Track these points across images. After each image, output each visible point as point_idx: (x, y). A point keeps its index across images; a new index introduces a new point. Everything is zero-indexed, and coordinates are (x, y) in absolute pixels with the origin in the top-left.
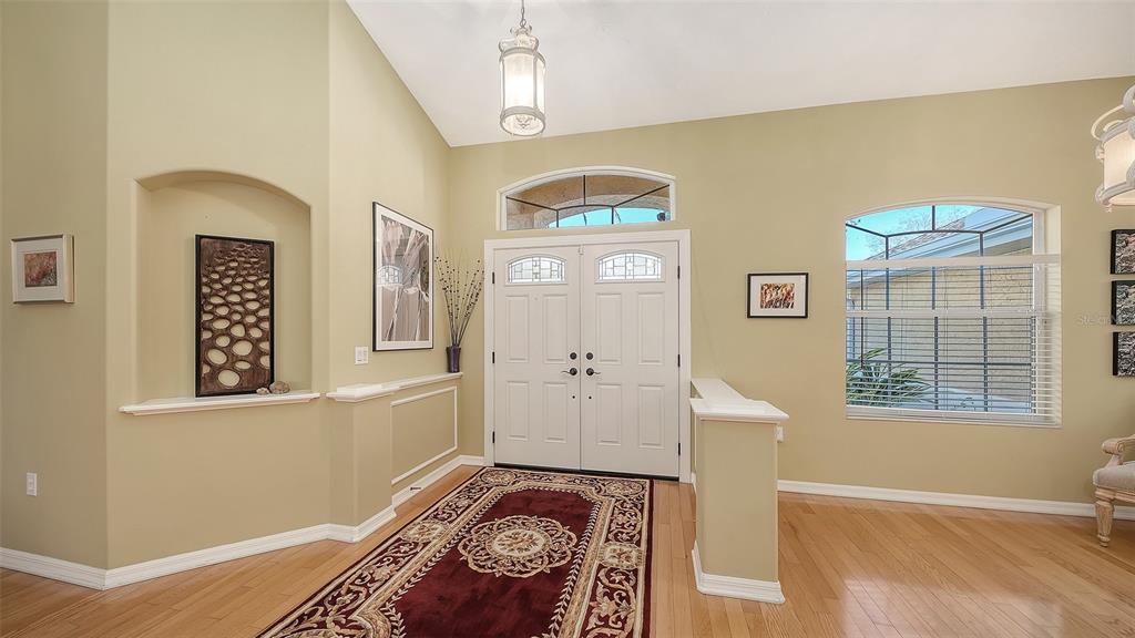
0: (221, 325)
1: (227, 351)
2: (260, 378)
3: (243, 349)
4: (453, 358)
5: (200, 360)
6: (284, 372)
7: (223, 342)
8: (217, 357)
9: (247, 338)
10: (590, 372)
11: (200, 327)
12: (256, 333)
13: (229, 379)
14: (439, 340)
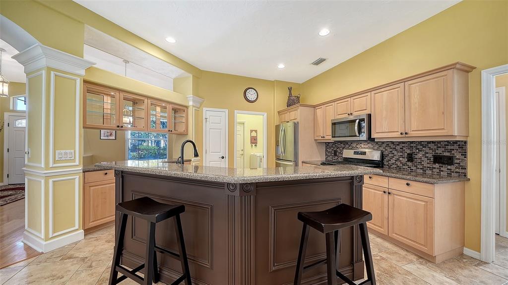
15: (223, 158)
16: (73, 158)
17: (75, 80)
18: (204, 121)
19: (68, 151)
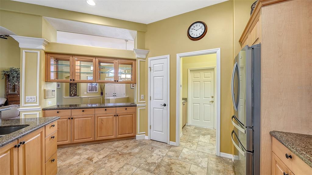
0: (72, 90)
1: (72, 92)
2: (75, 95)
3: (74, 92)
4: (102, 94)
5: (70, 93)
6: (78, 95)
7: (72, 91)
8: (72, 93)
9: (74, 91)
10: (116, 96)
11: (70, 90)
12: (75, 91)
13: (73, 95)
14: (100, 92)
15: (165, 105)
16: (35, 101)
17: (37, 53)
18: (149, 69)
19: (32, 97)
